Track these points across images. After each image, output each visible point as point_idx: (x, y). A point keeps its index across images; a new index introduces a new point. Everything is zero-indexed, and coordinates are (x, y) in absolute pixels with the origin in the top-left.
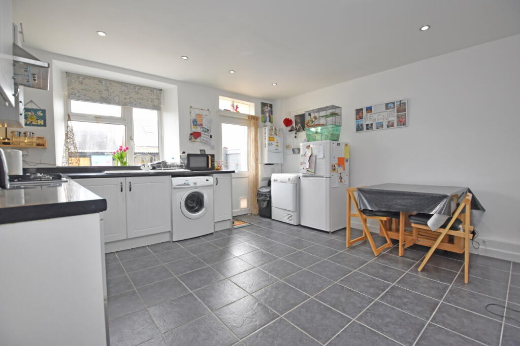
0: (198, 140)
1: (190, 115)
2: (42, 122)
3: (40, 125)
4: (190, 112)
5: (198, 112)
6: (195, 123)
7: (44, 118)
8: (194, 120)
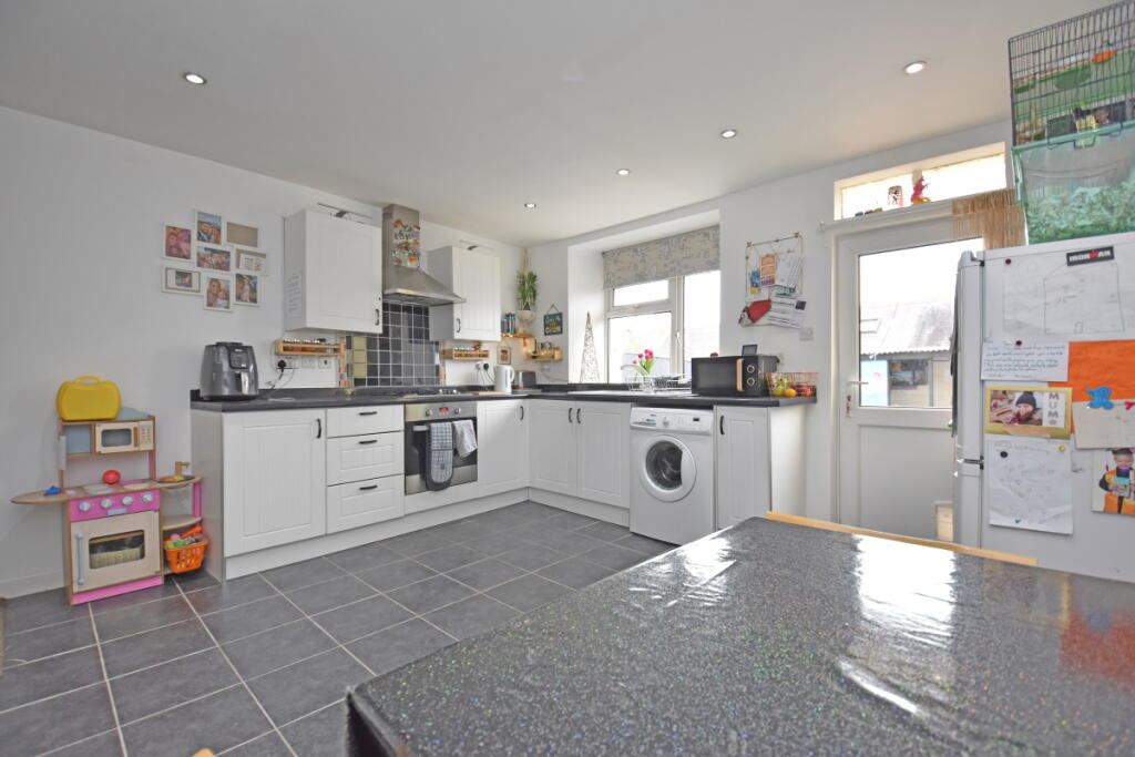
0: (763, 320)
1: (747, 263)
2: (559, 329)
3: (557, 333)
4: (747, 258)
5: (765, 250)
6: (755, 280)
7: (560, 324)
8: (754, 273)
